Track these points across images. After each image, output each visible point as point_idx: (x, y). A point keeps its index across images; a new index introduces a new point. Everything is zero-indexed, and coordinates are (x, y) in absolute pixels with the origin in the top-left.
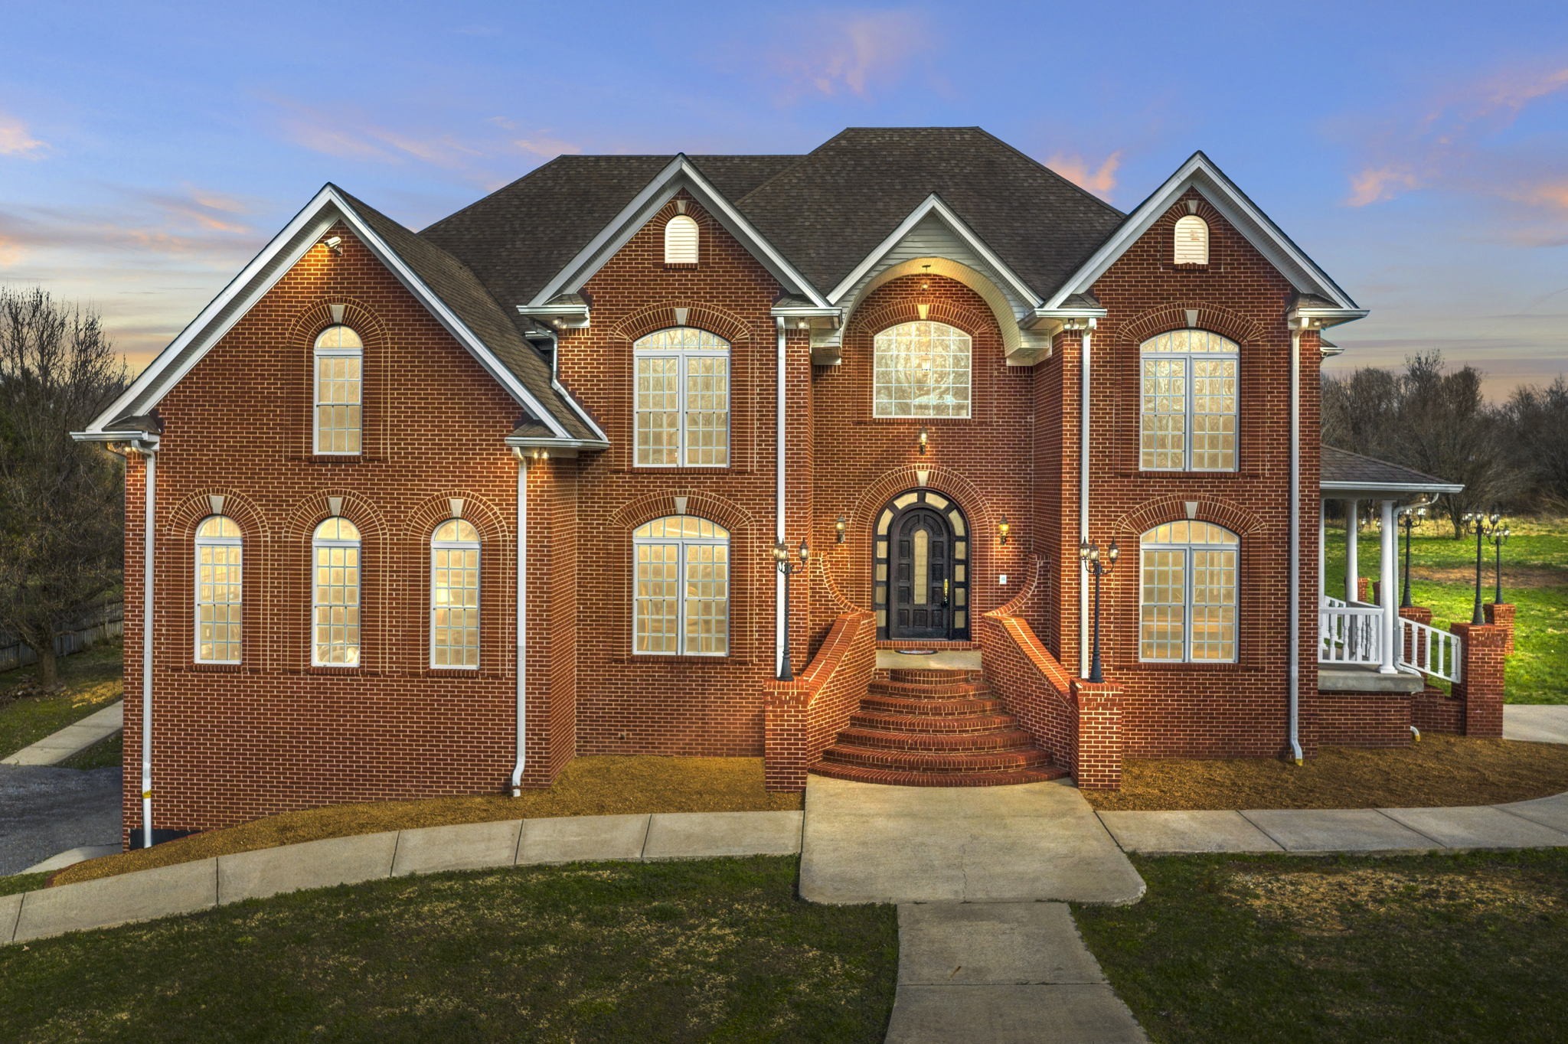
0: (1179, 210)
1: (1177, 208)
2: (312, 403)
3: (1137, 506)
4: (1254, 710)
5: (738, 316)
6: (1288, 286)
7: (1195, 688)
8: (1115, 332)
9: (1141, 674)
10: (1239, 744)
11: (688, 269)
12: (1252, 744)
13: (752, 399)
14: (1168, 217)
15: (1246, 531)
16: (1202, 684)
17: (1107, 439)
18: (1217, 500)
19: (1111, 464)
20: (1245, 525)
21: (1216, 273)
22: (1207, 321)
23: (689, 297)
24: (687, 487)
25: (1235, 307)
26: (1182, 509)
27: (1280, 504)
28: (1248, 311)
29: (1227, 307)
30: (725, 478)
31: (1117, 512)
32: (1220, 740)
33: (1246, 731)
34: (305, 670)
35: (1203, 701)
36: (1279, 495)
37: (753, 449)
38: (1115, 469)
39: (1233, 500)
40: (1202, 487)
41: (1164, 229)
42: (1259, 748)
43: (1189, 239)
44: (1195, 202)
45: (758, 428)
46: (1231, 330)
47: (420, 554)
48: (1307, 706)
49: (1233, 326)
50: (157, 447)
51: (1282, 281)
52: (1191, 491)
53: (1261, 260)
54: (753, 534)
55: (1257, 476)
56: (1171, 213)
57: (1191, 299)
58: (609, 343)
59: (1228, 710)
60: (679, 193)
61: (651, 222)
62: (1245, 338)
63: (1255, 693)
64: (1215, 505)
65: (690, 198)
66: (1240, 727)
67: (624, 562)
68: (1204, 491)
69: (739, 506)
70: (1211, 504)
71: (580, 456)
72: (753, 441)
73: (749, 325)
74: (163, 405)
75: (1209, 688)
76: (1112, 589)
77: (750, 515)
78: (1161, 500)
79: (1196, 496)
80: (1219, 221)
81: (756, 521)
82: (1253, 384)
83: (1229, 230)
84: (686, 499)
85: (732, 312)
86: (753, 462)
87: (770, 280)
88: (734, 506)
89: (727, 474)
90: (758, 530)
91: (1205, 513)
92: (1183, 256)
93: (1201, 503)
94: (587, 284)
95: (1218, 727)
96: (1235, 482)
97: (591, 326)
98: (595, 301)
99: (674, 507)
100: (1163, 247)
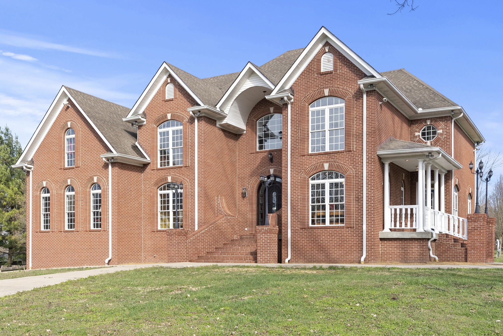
0: (322, 52)
1: (321, 51)
2: (65, 152)
3: (308, 167)
4: (350, 244)
5: (185, 114)
6: (363, 74)
7: (328, 235)
8: (300, 102)
9: (309, 231)
10: (345, 257)
11: (171, 100)
12: (350, 257)
13: (189, 141)
14: (318, 55)
15: (346, 173)
16: (331, 234)
17: (297, 143)
18: (336, 162)
19: (299, 152)
20: (346, 171)
21: (336, 73)
22: (332, 93)
23: (171, 110)
24: (171, 173)
25: (343, 85)
26: (323, 166)
27: (360, 161)
28: (348, 86)
29: (339, 86)
30: (181, 169)
31: (301, 170)
32: (338, 255)
33: (347, 252)
34: (63, 231)
35: (331, 240)
36: (359, 158)
37: (189, 158)
38: (300, 153)
39: (342, 161)
40: (331, 157)
41: (317, 60)
42: (352, 259)
43: (327, 62)
44: (328, 47)
45: (190, 151)
46: (341, 95)
47: (87, 194)
48: (371, 242)
49: (342, 93)
50: (32, 169)
51: (361, 72)
52: (327, 159)
53: (353, 65)
54: (189, 187)
55: (351, 151)
56: (319, 53)
57: (326, 85)
58: (151, 128)
59: (341, 244)
60: (169, 76)
61: (161, 87)
62: (346, 97)
63: (351, 237)
64: (335, 164)
65: (172, 77)
66: (345, 250)
67: (155, 199)
68: (331, 159)
69: (185, 178)
70: (333, 164)
71: (144, 166)
72: (189, 156)
73: (188, 117)
74: (34, 157)
75: (333, 235)
76: (299, 199)
77: (188, 181)
78: (316, 164)
79: (328, 161)
80: (336, 53)
81: (190, 183)
82: (349, 115)
83: (340, 55)
84: (171, 177)
85: (183, 113)
86: (189, 163)
87: (193, 100)
88: (184, 178)
89: (182, 168)
90: (190, 186)
91: (331, 167)
92: (325, 69)
93: (330, 164)
94: (145, 110)
95: (337, 250)
96: (343, 154)
97: (146, 123)
98: (147, 115)
99: (168, 180)
100: (317, 66)
